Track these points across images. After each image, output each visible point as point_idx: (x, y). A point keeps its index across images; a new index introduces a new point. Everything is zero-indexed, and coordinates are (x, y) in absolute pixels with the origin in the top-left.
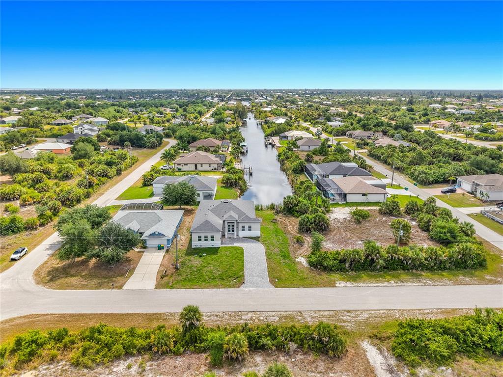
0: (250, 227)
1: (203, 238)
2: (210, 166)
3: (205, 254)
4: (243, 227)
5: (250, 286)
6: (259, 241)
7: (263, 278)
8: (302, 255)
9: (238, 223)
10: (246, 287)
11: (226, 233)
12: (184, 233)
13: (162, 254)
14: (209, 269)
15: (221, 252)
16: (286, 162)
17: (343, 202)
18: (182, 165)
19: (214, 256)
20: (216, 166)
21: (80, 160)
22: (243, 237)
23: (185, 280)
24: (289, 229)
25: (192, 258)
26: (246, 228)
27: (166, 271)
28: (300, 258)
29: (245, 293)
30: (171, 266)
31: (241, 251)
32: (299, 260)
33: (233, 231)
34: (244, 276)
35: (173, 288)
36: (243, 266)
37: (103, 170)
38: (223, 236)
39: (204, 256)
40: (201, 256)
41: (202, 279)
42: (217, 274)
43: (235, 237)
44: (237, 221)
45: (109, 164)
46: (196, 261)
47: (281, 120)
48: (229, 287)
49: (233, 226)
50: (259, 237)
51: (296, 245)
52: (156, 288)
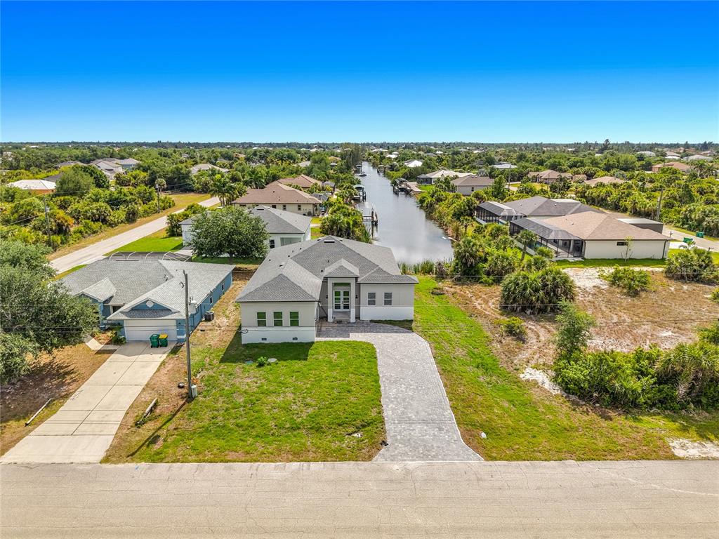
0: (388, 296)
1: (270, 319)
2: (299, 209)
3: (272, 360)
4: (372, 296)
5: (405, 454)
6: (411, 329)
7: (440, 429)
8: (533, 362)
9: (358, 285)
10: (393, 458)
11: (330, 312)
12: (228, 312)
13: (159, 357)
14: (280, 400)
15: (318, 353)
16: (437, 206)
17: (576, 259)
18: (247, 206)
19: (297, 365)
20: (310, 208)
21: (62, 198)
22: (371, 321)
23: (207, 430)
24: (479, 307)
25: (236, 368)
26: (380, 297)
27: (155, 405)
28: (529, 370)
29: (392, 481)
30: (176, 391)
31: (370, 353)
32: (528, 377)
33: (347, 307)
34: (383, 422)
35: (161, 460)
36: (378, 391)
37: (97, 210)
38: (323, 318)
39: (269, 364)
40: (261, 365)
41: (259, 430)
42: (304, 416)
43: (353, 319)
44: (357, 278)
45: (114, 203)
46: (247, 377)
47: (417, 164)
48: (340, 456)
49: (346, 293)
50: (411, 321)
51: (508, 340)
52: (106, 460)
